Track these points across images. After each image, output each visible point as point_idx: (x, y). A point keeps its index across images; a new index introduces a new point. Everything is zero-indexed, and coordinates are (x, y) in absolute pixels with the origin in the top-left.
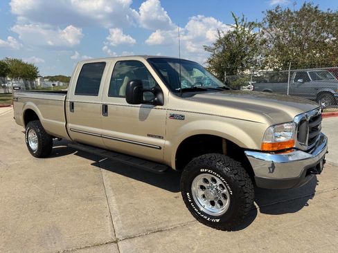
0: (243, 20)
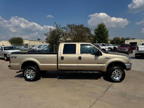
0: (59, 26)
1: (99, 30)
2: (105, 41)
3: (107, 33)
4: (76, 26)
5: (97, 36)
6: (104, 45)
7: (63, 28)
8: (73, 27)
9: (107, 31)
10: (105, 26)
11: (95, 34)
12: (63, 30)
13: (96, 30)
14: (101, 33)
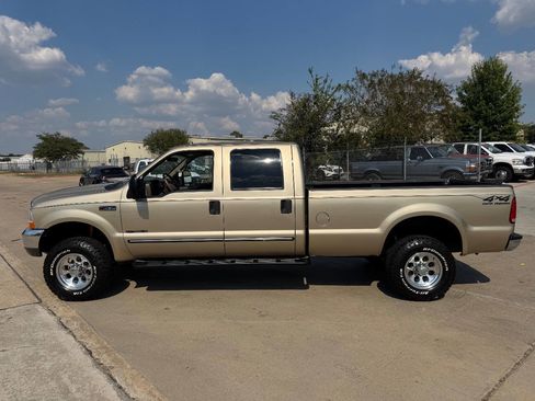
1: (480, 88)
2: (504, 132)
3: (514, 96)
4: (392, 76)
5: (469, 112)
6: (504, 149)
7: (339, 87)
8: (380, 82)
9: (516, 91)
10: (503, 70)
11: (463, 102)
12: (337, 95)
13: (466, 87)
14: (485, 99)
